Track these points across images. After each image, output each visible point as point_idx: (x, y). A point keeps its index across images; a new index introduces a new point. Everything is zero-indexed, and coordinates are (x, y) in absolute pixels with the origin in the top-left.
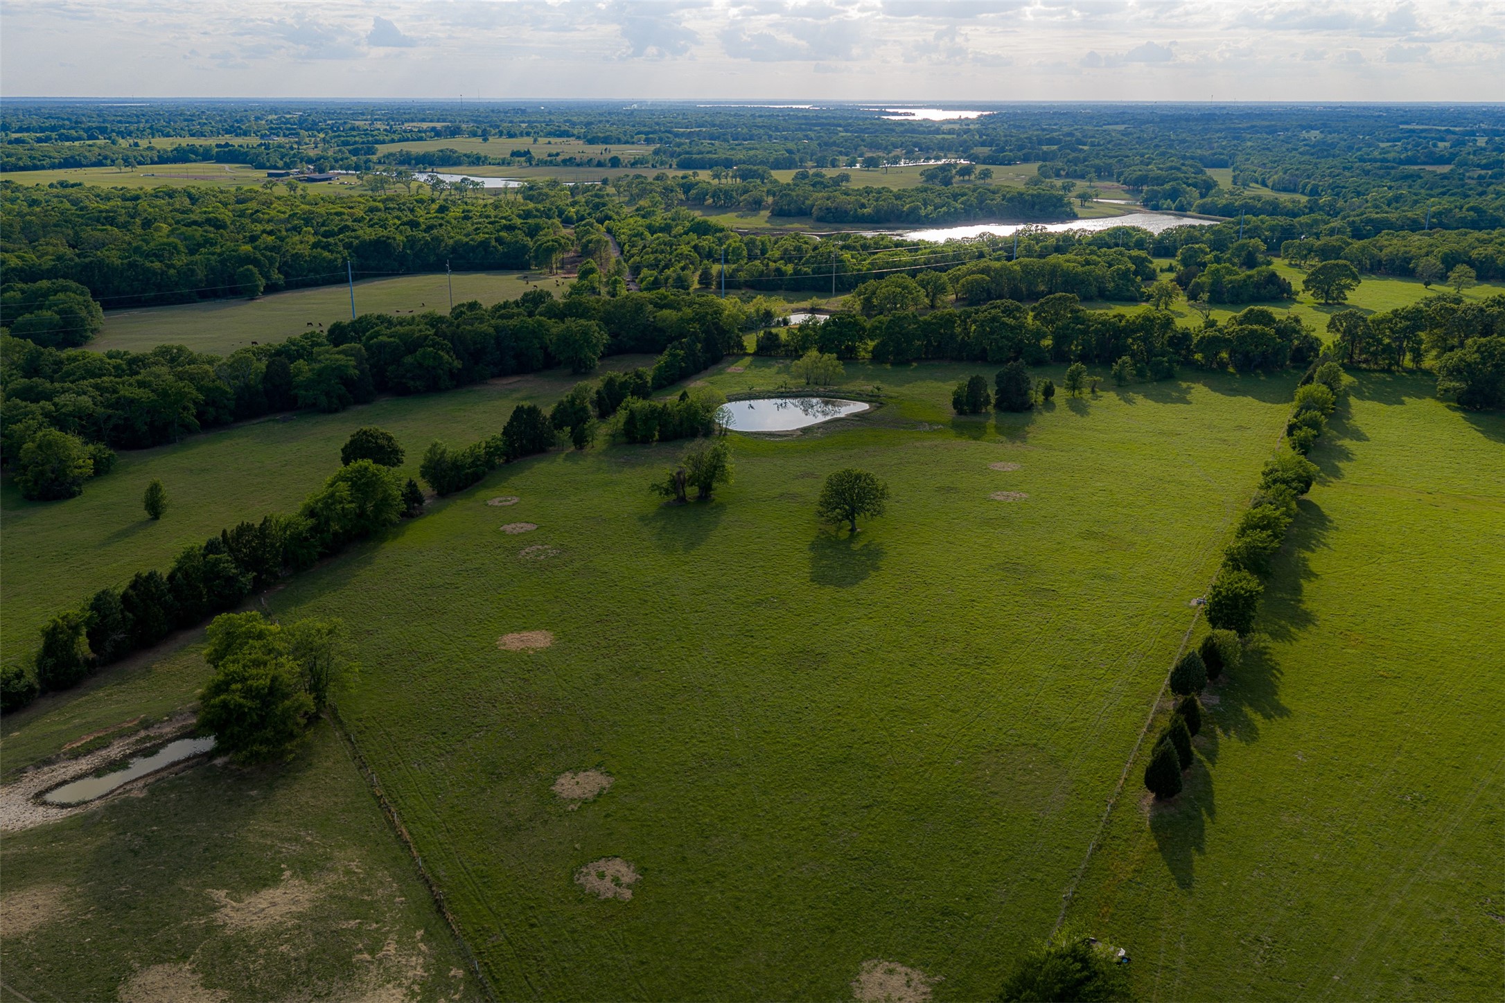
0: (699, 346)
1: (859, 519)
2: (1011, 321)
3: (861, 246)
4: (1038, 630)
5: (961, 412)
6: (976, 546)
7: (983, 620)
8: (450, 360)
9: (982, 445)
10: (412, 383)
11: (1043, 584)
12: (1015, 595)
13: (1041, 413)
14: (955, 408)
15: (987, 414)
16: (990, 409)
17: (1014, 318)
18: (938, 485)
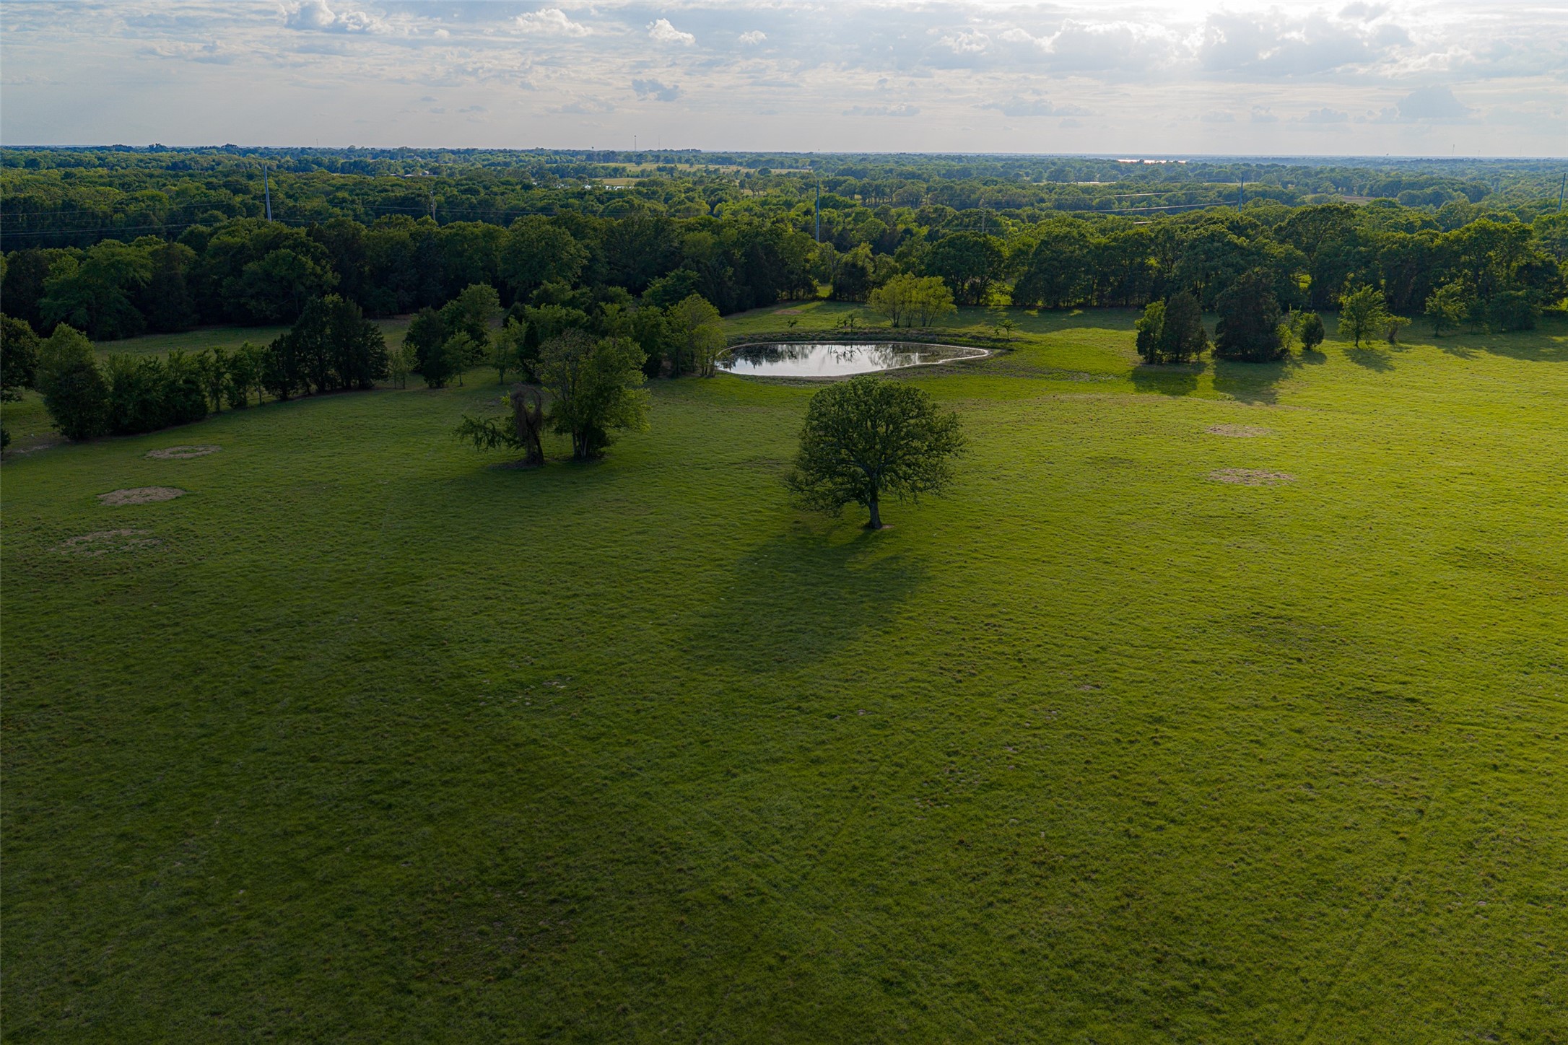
0: (730, 271)
1: (888, 501)
2: (1242, 241)
3: (1028, 217)
4: (1389, 842)
5: (1151, 360)
6: (1173, 571)
7: (1187, 791)
8: (318, 269)
9: (1189, 402)
10: (253, 303)
11: (1373, 678)
12: (1291, 707)
13: (1300, 366)
14: (1140, 351)
15: (1200, 366)
16: (1206, 355)
17: (1247, 236)
18: (1094, 454)
